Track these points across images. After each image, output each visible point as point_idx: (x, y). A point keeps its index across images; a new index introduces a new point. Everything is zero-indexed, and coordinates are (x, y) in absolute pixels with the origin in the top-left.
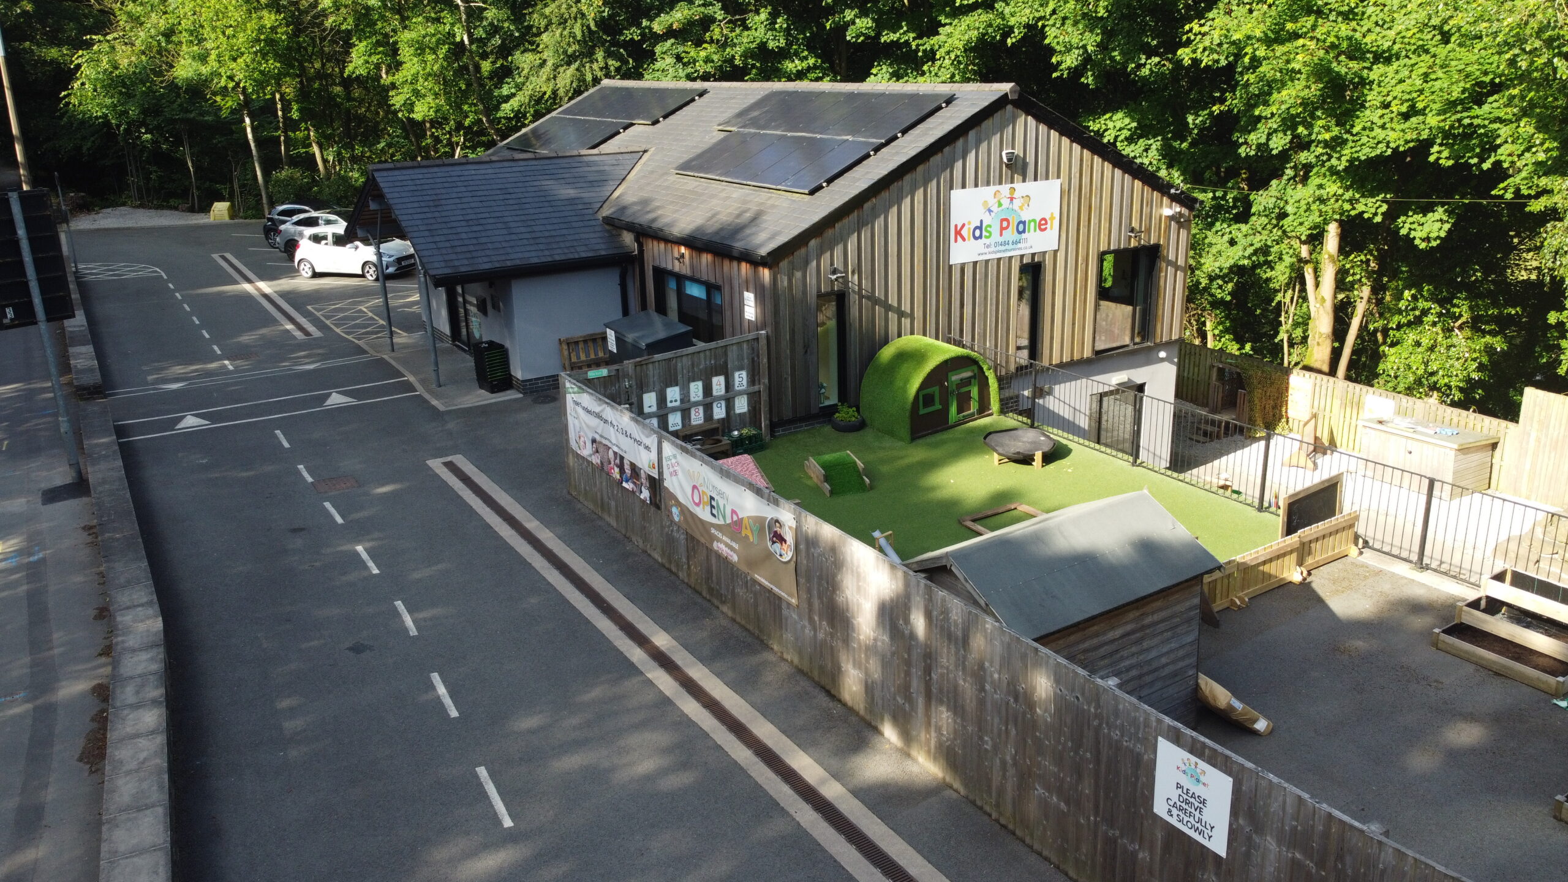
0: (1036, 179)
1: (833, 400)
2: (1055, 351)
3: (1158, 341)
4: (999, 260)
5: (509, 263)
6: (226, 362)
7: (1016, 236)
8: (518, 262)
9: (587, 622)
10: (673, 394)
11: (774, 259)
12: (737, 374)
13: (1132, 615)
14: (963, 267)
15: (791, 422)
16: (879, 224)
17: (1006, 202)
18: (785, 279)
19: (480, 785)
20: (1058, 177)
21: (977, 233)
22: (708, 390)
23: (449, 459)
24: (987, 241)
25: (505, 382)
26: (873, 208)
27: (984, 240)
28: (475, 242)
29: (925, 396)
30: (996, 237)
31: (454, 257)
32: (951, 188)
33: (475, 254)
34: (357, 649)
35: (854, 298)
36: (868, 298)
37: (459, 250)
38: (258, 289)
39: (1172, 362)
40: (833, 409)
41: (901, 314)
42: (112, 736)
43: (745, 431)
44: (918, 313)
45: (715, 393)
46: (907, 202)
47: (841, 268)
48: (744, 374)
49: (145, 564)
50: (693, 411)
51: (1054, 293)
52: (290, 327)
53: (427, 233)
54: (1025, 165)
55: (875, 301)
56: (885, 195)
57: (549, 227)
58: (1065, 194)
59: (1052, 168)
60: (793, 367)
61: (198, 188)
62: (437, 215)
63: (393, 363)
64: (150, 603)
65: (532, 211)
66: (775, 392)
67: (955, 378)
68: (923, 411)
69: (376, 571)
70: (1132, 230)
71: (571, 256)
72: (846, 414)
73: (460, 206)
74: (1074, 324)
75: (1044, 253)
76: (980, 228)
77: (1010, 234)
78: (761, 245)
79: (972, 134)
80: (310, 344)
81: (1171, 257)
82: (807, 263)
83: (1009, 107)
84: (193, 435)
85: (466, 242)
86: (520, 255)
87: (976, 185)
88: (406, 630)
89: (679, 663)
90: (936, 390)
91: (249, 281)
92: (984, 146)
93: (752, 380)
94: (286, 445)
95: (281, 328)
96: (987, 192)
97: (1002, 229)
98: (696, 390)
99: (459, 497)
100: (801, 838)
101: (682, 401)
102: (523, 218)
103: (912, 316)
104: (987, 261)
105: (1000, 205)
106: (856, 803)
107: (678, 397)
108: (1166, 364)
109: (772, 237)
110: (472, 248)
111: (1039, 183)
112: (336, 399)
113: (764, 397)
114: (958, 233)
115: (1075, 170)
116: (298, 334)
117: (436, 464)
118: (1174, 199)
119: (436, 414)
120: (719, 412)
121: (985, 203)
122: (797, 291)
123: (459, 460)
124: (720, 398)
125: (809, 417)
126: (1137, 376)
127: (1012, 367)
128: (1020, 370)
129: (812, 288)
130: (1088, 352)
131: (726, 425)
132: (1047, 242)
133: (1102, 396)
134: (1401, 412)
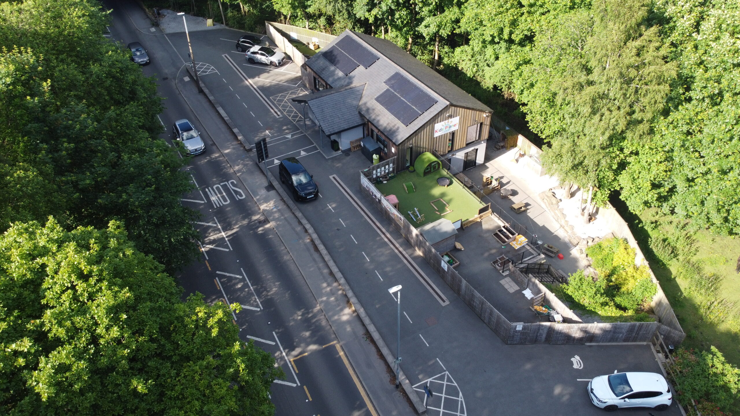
0: (454, 117)
1: (409, 166)
2: (457, 146)
3: (481, 140)
4: (445, 134)
5: (341, 129)
6: (267, 132)
8: (343, 129)
11: (399, 145)
12: (390, 165)
14: (437, 137)
15: (400, 171)
16: (420, 134)
17: (447, 123)
18: (400, 148)
19: (364, 254)
20: (459, 116)
21: (440, 130)
22: (385, 168)
23: (334, 176)
25: (337, 150)
27: (442, 131)
30: (444, 130)
32: (435, 124)
33: (334, 127)
35: (414, 148)
36: (417, 147)
37: (330, 126)
38: (249, 83)
39: (485, 142)
40: (409, 168)
41: (424, 149)
43: (391, 174)
44: (427, 148)
46: (425, 129)
47: (412, 144)
50: (382, 172)
51: (457, 137)
52: (271, 110)
53: (323, 121)
54: (451, 116)
57: (348, 116)
58: (460, 119)
59: (458, 114)
60: (401, 161)
62: (324, 115)
65: (343, 111)
66: (397, 167)
67: (433, 164)
68: (426, 171)
69: (333, 211)
71: (353, 125)
72: (411, 169)
73: (328, 111)
74: (461, 142)
75: (455, 130)
77: (448, 129)
78: (396, 142)
79: (441, 113)
81: (485, 124)
82: (405, 144)
83: (449, 106)
85: (331, 123)
86: (343, 126)
87: (441, 122)
88: (343, 225)
90: (429, 167)
92: (442, 115)
93: (393, 165)
96: (443, 123)
97: (446, 128)
98: (383, 168)
101: (380, 171)
102: (341, 113)
104: (442, 135)
105: (445, 124)
108: (484, 144)
109: (398, 140)
110: (333, 125)
112: (303, 153)
113: (395, 168)
114: (436, 131)
115: (463, 114)
116: (276, 115)
117: (331, 177)
118: (487, 113)
119: (325, 159)
120: (387, 171)
121: (442, 125)
122: (403, 150)
123: (336, 177)
124: (387, 169)
125: (404, 169)
126: (476, 147)
127: (447, 152)
128: (449, 152)
129: (405, 148)
130: (464, 146)
131: (388, 173)
132: (456, 128)
133: (467, 153)
134: (538, 153)
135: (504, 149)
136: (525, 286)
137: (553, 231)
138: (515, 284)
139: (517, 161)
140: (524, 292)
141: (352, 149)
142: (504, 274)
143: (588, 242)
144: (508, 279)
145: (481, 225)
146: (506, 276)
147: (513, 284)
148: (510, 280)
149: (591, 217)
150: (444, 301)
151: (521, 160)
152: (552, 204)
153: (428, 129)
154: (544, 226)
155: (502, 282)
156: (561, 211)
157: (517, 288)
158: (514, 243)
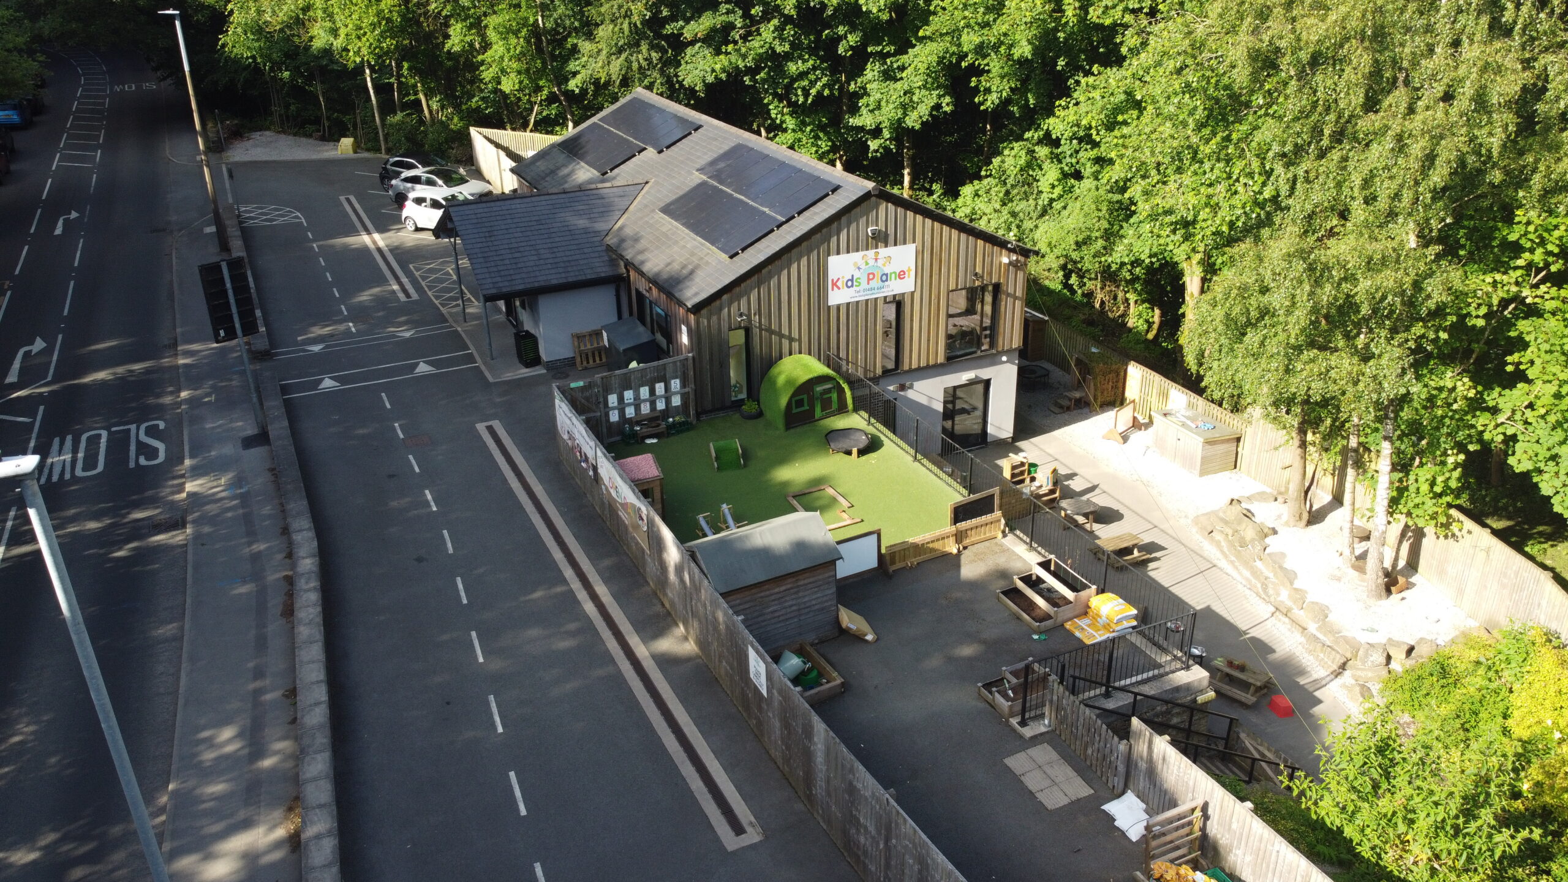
0: (895, 244)
1: (743, 396)
2: (913, 358)
3: (1000, 349)
4: (867, 301)
5: (536, 285)
6: (351, 324)
7: (880, 284)
8: (543, 284)
9: (548, 551)
10: (629, 395)
11: (697, 309)
12: (673, 382)
13: (790, 580)
14: (838, 307)
15: (711, 411)
16: (773, 282)
17: (872, 262)
18: (705, 322)
19: (471, 640)
20: (914, 242)
21: (850, 283)
22: (652, 392)
23: (490, 423)
24: (858, 289)
25: (533, 360)
26: (770, 272)
27: (854, 288)
28: (514, 266)
29: (797, 402)
30: (864, 284)
31: (499, 279)
32: (829, 255)
33: (513, 277)
34: (420, 560)
35: (756, 331)
36: (766, 330)
37: (503, 273)
38: (374, 242)
39: (1013, 363)
40: (741, 402)
41: (791, 340)
42: (297, 606)
43: (677, 418)
44: (805, 338)
45: (657, 393)
46: (795, 266)
47: (746, 312)
48: (678, 381)
49: (305, 502)
50: (642, 406)
51: (912, 320)
52: (396, 287)
53: (482, 260)
54: (886, 235)
55: (771, 332)
56: (778, 263)
57: (568, 253)
58: (920, 254)
59: (909, 236)
60: (712, 376)
61: (328, 118)
62: (490, 244)
63: (463, 335)
64: (309, 529)
65: (557, 239)
66: (699, 393)
67: (819, 389)
68: (795, 411)
69: (435, 509)
70: (976, 274)
71: (580, 278)
72: (749, 407)
73: (507, 236)
74: (929, 340)
75: (903, 294)
76: (852, 280)
77: (877, 283)
78: (689, 299)
79: (844, 219)
80: (407, 309)
81: (1010, 290)
82: (721, 309)
83: (874, 199)
84: (330, 394)
85: (509, 267)
86: (545, 278)
87: (848, 252)
88: (447, 549)
89: (591, 580)
90: (805, 397)
91: (369, 233)
92: (853, 226)
93: (684, 385)
94: (388, 406)
95: (389, 288)
96: (856, 257)
97: (869, 280)
98: (644, 392)
99: (491, 455)
100: (619, 679)
101: (635, 399)
102: (550, 245)
103: (800, 340)
104: (857, 302)
105: (867, 264)
106: (652, 662)
107: (632, 397)
108: (1008, 365)
109: (696, 294)
110: (512, 272)
111: (898, 247)
112: (423, 368)
113: (692, 396)
114: (834, 284)
115: (928, 237)
116: (402, 297)
117: (481, 427)
118: (1011, 250)
119: (487, 385)
120: (661, 405)
121: (855, 264)
122: (714, 331)
123: (496, 424)
124: (661, 397)
125: (723, 408)
126: (984, 373)
127: (879, 371)
128: (886, 372)
129: (725, 326)
130: (941, 359)
131: (666, 413)
132: (904, 286)
133: (955, 388)
134: (1190, 405)
135: (1086, 410)
136: (1118, 782)
137: (1243, 626)
138: (1070, 772)
139: (1125, 438)
140: (1111, 807)
141: (578, 359)
142: (1028, 732)
143: (1389, 658)
144: (1044, 753)
145: (958, 566)
146: (1036, 740)
147: (1064, 772)
148: (1054, 755)
149: (1391, 582)
150: (738, 829)
151: (1136, 437)
152: (1243, 544)
153: (800, 268)
154: (1208, 609)
155: (1017, 762)
156: (1277, 562)
157: (1081, 789)
158: (1083, 622)
